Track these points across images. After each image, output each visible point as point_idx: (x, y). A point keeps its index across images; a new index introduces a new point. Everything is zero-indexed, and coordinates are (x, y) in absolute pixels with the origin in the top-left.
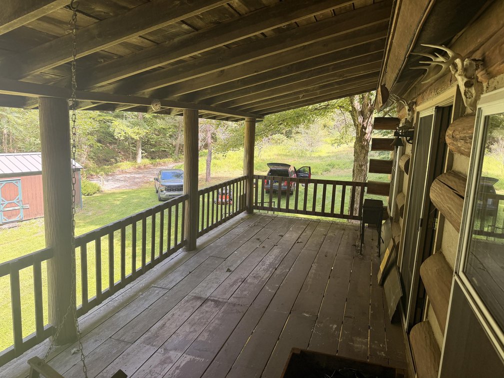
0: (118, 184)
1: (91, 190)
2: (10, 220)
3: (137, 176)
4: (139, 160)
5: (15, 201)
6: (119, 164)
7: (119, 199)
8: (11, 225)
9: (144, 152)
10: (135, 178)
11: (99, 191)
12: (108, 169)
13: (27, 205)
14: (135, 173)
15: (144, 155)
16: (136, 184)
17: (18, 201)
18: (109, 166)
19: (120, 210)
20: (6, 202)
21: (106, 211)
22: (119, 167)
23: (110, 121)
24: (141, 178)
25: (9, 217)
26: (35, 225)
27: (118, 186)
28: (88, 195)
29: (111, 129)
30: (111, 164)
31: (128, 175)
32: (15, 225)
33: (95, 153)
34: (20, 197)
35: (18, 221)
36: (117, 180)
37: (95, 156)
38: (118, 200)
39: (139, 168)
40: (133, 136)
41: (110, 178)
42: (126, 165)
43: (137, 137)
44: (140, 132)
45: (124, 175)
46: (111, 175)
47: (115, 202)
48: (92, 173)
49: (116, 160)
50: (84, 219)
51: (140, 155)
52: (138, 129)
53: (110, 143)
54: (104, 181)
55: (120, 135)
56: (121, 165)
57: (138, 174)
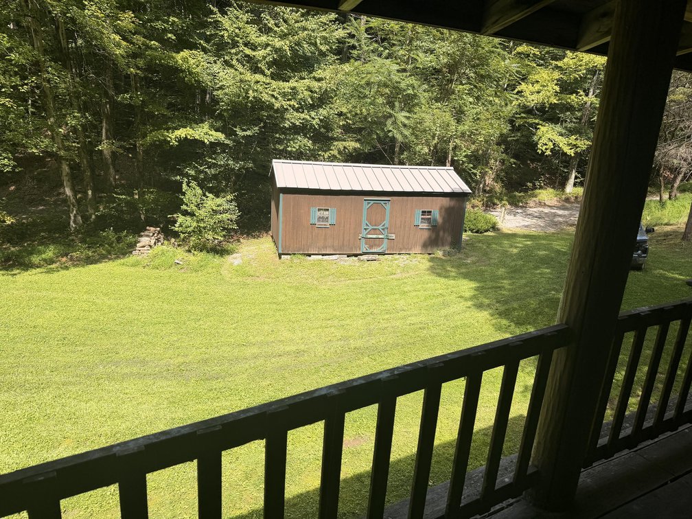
0: (528, 221)
1: (482, 226)
2: (371, 251)
3: (560, 212)
4: (569, 188)
5: (380, 227)
6: (537, 191)
7: (518, 245)
8: (371, 257)
9: (579, 175)
10: (555, 215)
11: (494, 228)
12: (520, 197)
13: (394, 235)
14: (559, 208)
15: (578, 180)
16: (555, 224)
17: (383, 228)
18: (522, 194)
19: (513, 263)
20: (371, 227)
21: (492, 261)
22: (536, 196)
23: (535, 126)
24: (564, 216)
25: (371, 247)
26: (396, 262)
27: (526, 224)
28: (477, 232)
29: (535, 138)
30: (526, 191)
31: (546, 210)
32: (374, 258)
33: (506, 173)
34: (387, 223)
35: (379, 254)
36: (530, 215)
37: (506, 177)
38: (516, 247)
39: (567, 200)
40: (566, 149)
41: (520, 211)
42: (547, 195)
43: (571, 152)
44: (579, 143)
45: (541, 209)
46: (522, 207)
47: (511, 250)
48: (496, 201)
49: (534, 185)
50: (459, 267)
51: (572, 181)
52: (576, 139)
53: (531, 160)
54: (506, 216)
55: (545, 147)
56: (540, 193)
57: (563, 209)
